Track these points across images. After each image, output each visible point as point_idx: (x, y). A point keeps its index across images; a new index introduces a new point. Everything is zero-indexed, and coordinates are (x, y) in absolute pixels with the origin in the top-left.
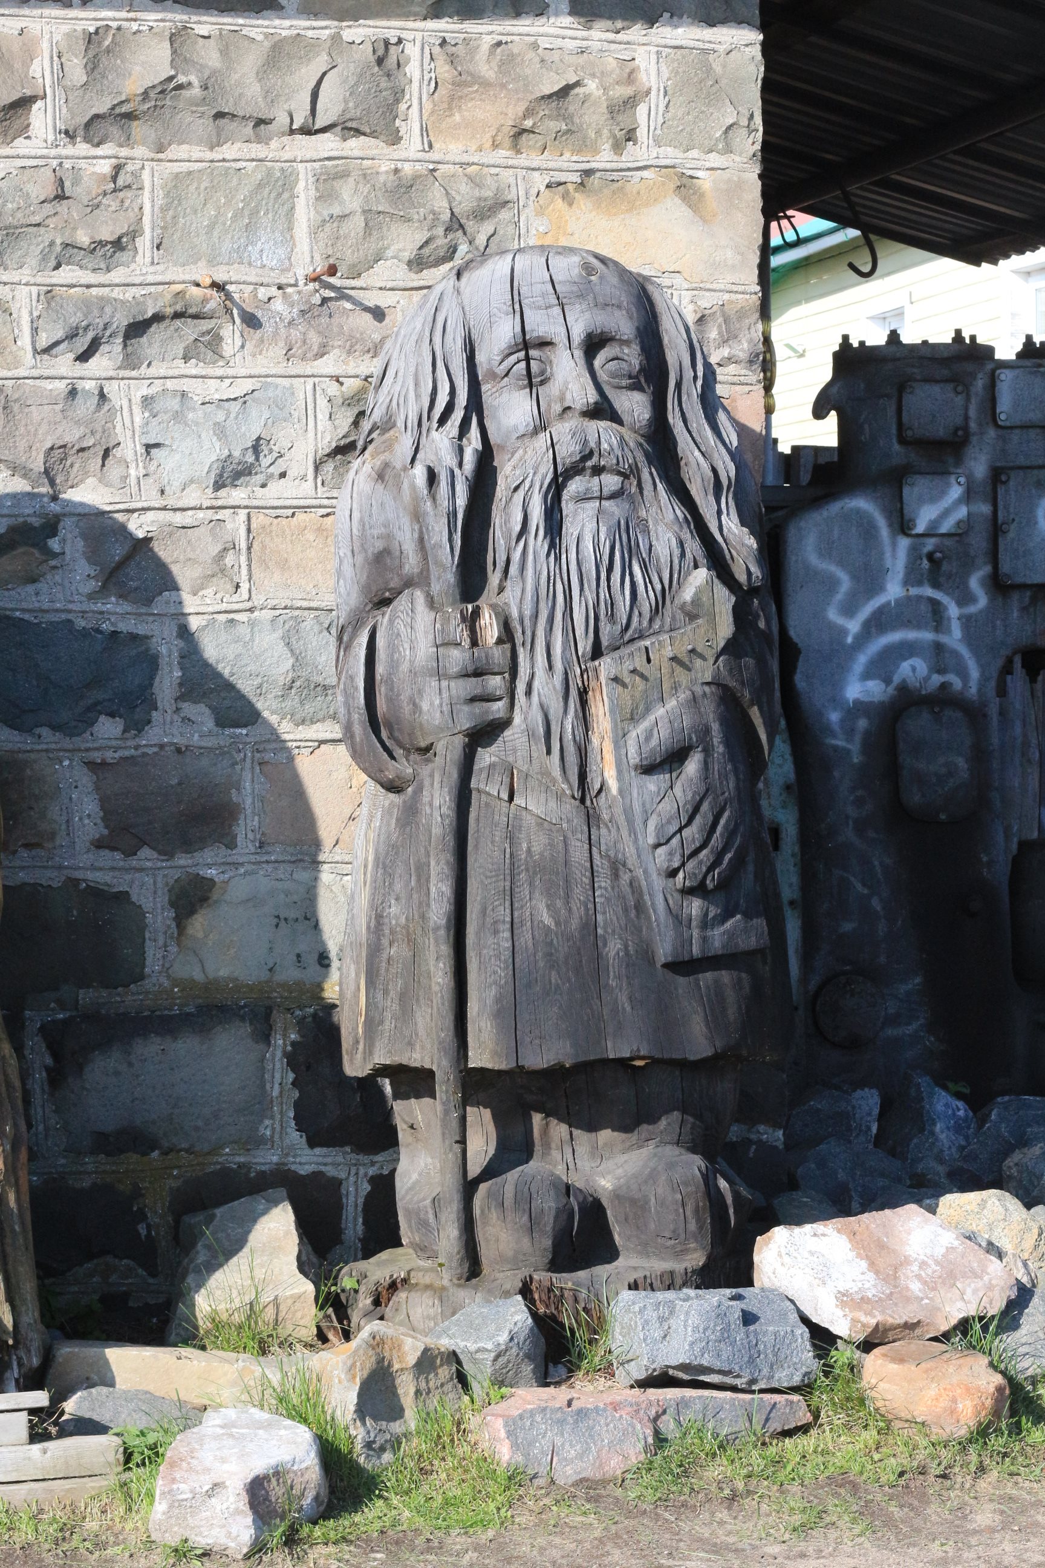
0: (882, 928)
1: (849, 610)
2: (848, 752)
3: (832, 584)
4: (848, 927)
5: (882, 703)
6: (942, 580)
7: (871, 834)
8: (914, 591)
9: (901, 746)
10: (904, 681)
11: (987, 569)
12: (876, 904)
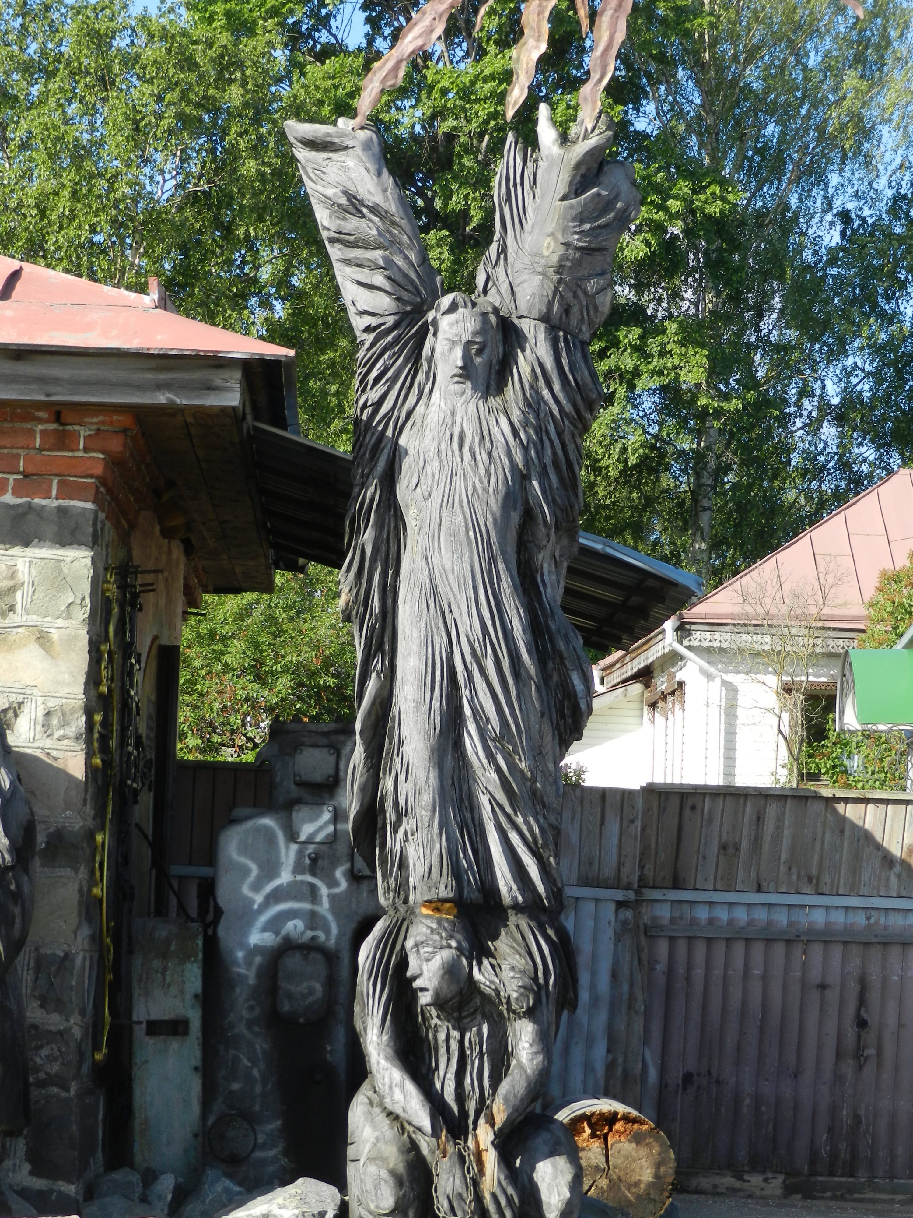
0: (258, 1089)
1: (256, 887)
2: (246, 977)
3: (246, 871)
4: (235, 1086)
5: (272, 947)
6: (318, 871)
7: (257, 1029)
8: (299, 878)
9: (281, 974)
10: (288, 934)
11: (348, 865)
12: (256, 1073)
